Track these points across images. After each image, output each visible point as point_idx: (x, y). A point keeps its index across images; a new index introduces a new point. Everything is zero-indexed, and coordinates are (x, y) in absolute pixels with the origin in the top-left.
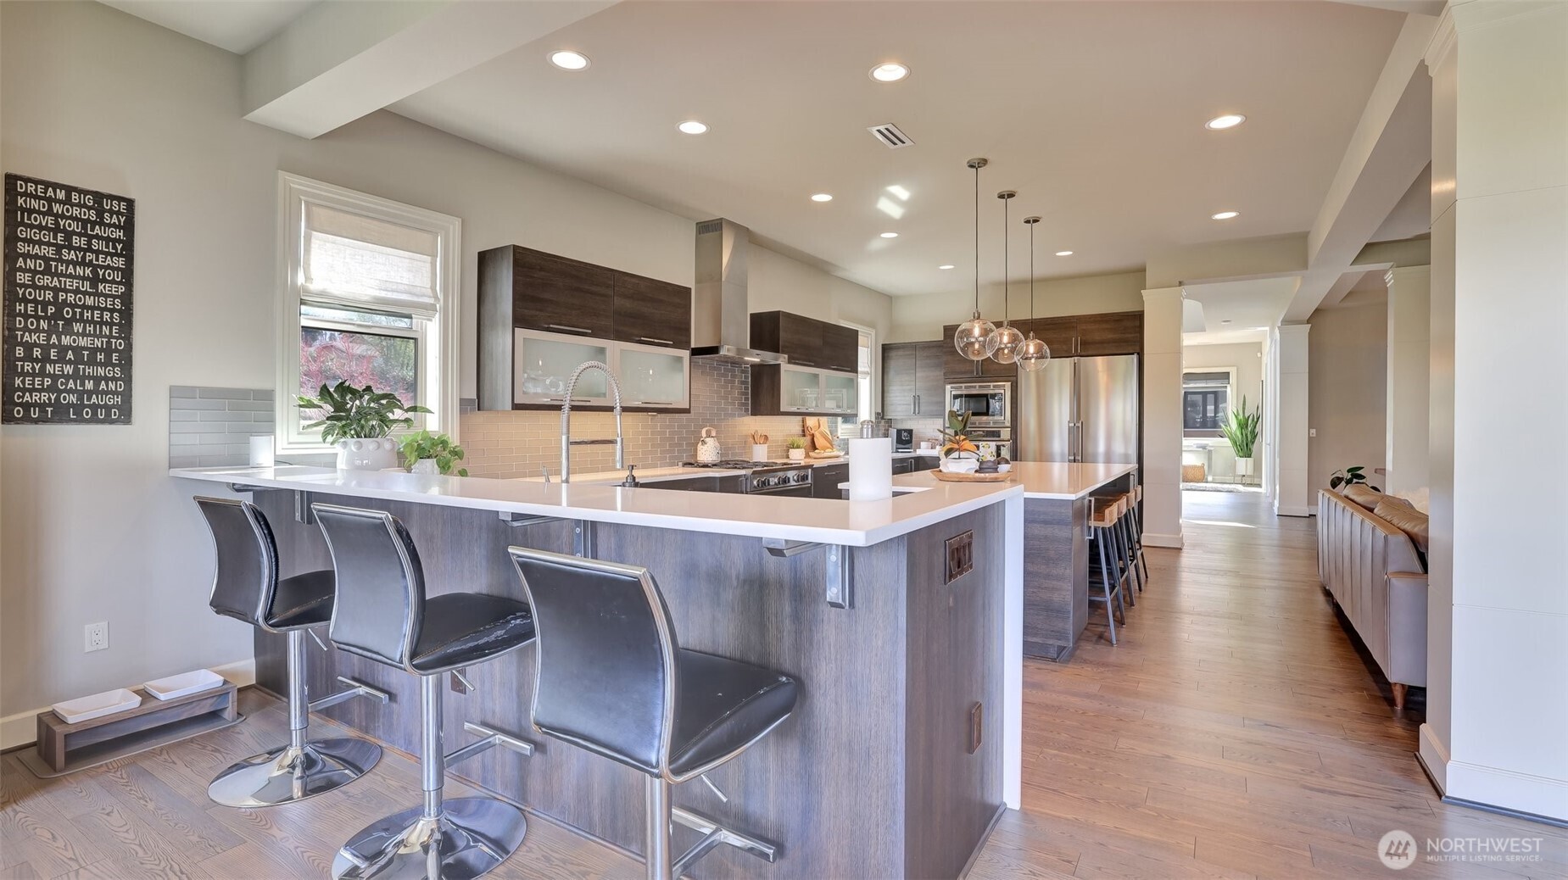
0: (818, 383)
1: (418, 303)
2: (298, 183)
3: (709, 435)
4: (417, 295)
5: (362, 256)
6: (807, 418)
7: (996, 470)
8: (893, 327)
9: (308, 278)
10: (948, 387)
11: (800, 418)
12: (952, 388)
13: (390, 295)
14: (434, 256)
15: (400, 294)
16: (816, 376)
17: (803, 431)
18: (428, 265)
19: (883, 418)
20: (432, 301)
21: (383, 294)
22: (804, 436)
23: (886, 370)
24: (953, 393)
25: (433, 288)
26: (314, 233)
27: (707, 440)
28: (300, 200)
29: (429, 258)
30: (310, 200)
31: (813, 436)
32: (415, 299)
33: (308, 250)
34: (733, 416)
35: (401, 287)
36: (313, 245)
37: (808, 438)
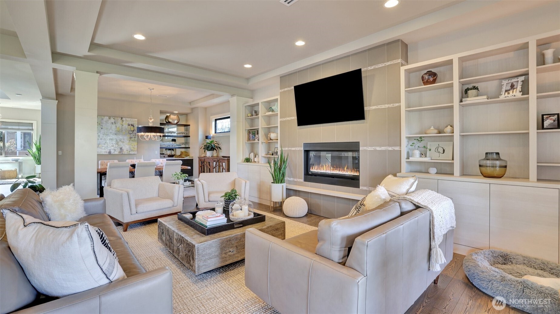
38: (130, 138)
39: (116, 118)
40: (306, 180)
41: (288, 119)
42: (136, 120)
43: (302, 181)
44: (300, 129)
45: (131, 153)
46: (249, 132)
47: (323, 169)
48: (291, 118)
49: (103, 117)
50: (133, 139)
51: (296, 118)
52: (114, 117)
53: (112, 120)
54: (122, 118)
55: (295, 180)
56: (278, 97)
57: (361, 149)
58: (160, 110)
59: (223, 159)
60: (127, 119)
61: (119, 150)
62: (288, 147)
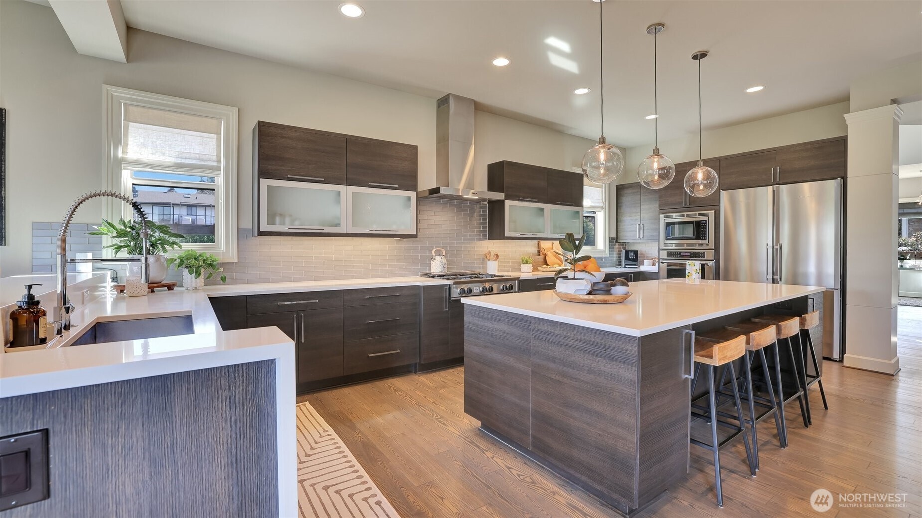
0: (543, 215)
1: (205, 165)
2: (118, 92)
3: (439, 253)
4: (203, 160)
5: (166, 137)
6: (541, 241)
7: (608, 292)
8: (626, 172)
9: (124, 152)
10: (662, 216)
11: (536, 241)
12: (664, 217)
13: (183, 161)
14: (219, 134)
15: (191, 160)
16: (542, 209)
17: (539, 251)
18: (215, 140)
19: (617, 242)
20: (215, 164)
21: (179, 161)
22: (539, 255)
23: (619, 205)
24: (666, 221)
25: (219, 156)
26: (130, 123)
27: (437, 257)
28: (120, 104)
29: (216, 135)
30: (126, 102)
31: (545, 254)
32: (203, 163)
33: (126, 135)
34: (472, 240)
35: (193, 156)
36: (129, 131)
37: (542, 256)
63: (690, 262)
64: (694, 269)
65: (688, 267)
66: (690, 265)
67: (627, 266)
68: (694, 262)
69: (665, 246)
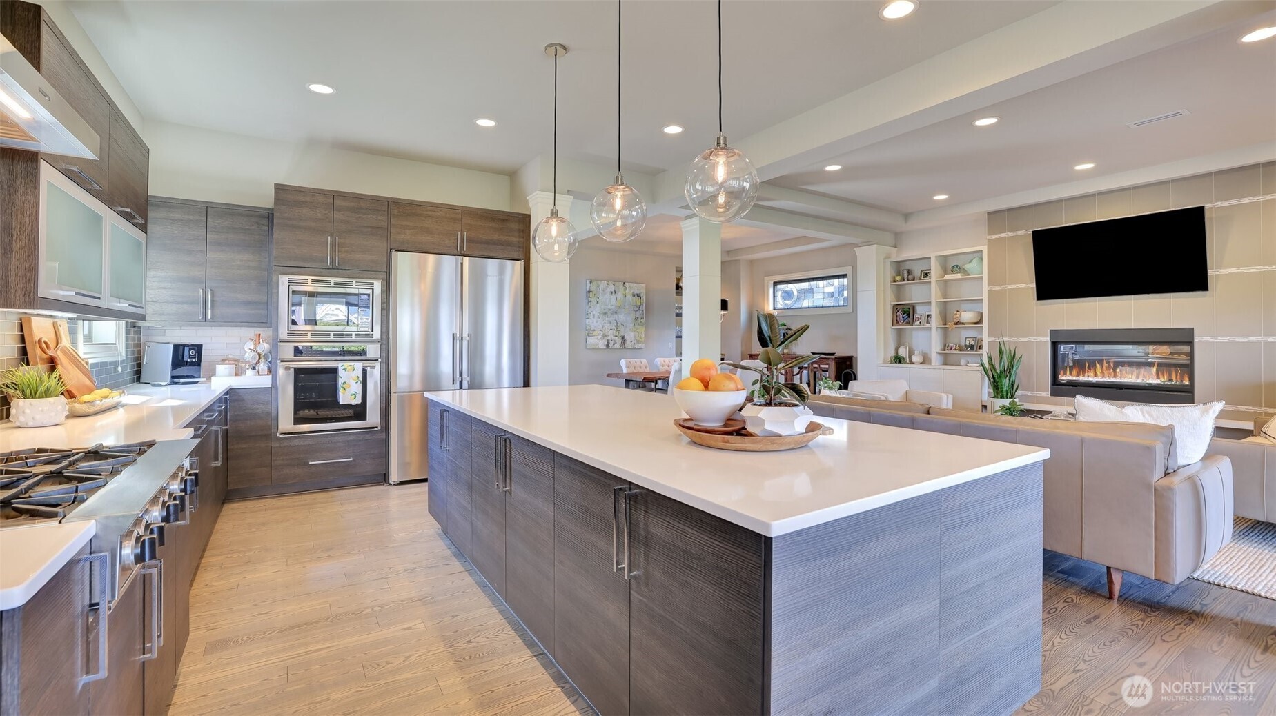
0: (100, 238)
10: (284, 280)
12: (290, 281)
22: (29, 362)
24: (293, 288)
31: (54, 361)
38: (636, 319)
39: (617, 284)
40: (1053, 393)
41: (1009, 287)
42: (644, 285)
43: (1046, 395)
44: (1042, 305)
45: (636, 346)
46: (896, 308)
47: (1096, 375)
48: (1018, 285)
49: (599, 282)
50: (639, 320)
51: (1034, 285)
52: (615, 281)
53: (611, 288)
54: (624, 283)
55: (1029, 394)
56: (984, 249)
57: (1196, 339)
58: (676, 267)
59: (825, 358)
60: (632, 285)
61: (620, 340)
62: (1010, 336)
63: (346, 364)
64: (354, 375)
65: (341, 372)
66: (345, 369)
67: (176, 380)
68: (352, 363)
69: (290, 334)
